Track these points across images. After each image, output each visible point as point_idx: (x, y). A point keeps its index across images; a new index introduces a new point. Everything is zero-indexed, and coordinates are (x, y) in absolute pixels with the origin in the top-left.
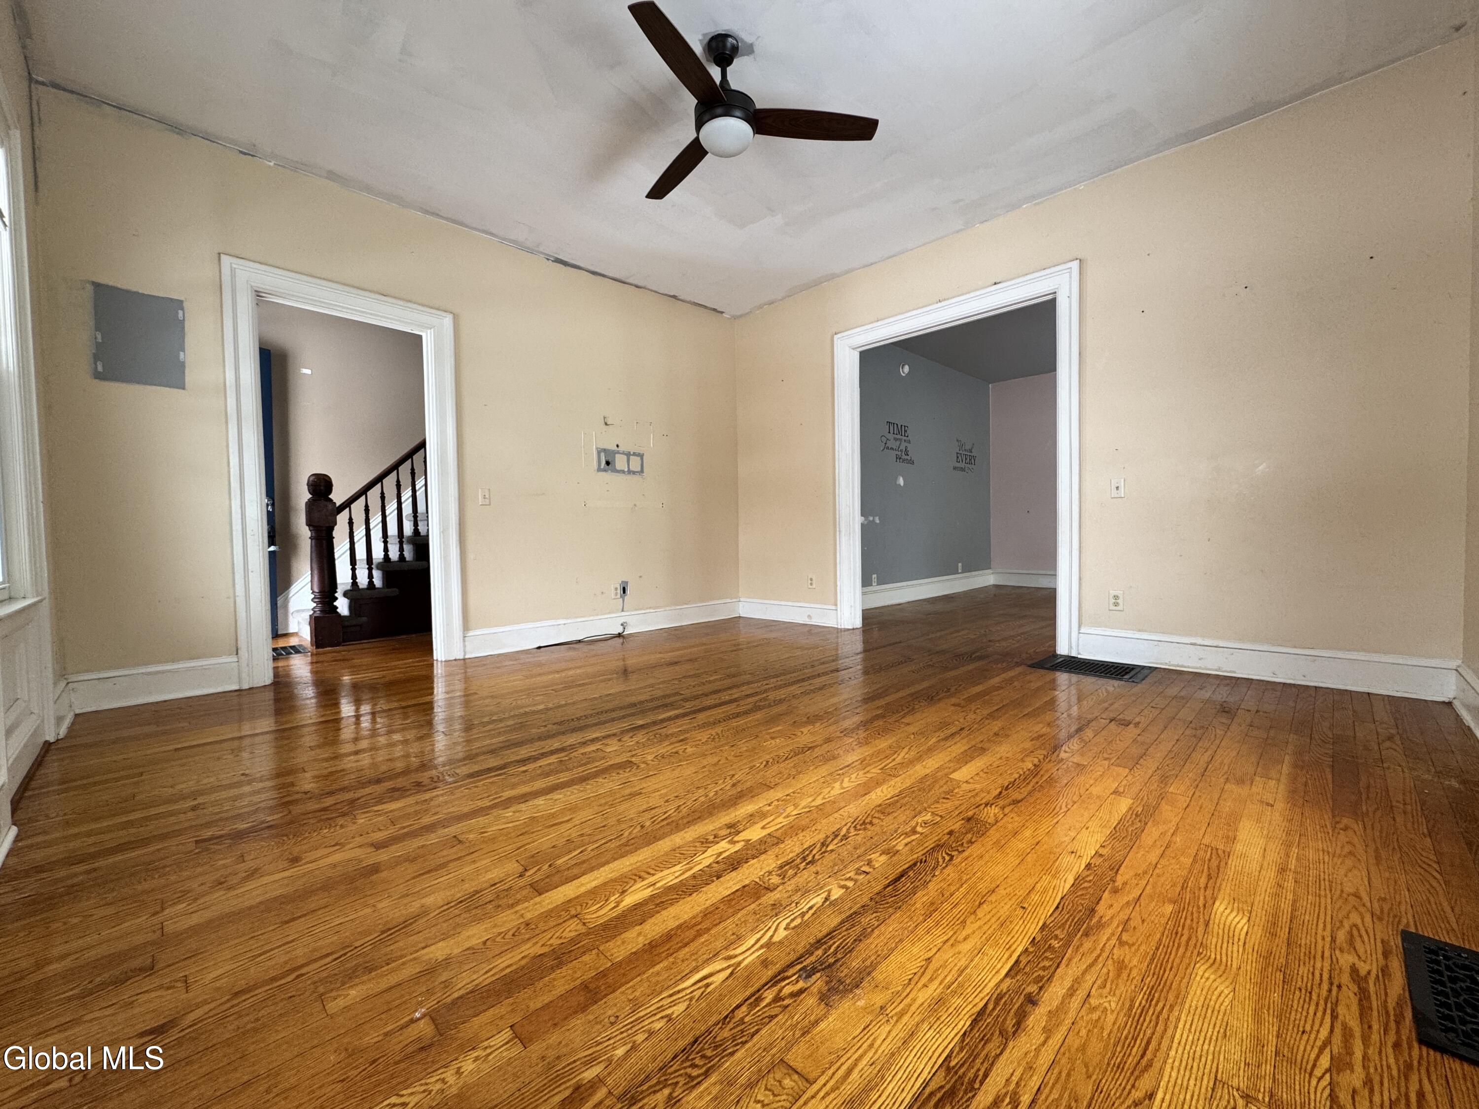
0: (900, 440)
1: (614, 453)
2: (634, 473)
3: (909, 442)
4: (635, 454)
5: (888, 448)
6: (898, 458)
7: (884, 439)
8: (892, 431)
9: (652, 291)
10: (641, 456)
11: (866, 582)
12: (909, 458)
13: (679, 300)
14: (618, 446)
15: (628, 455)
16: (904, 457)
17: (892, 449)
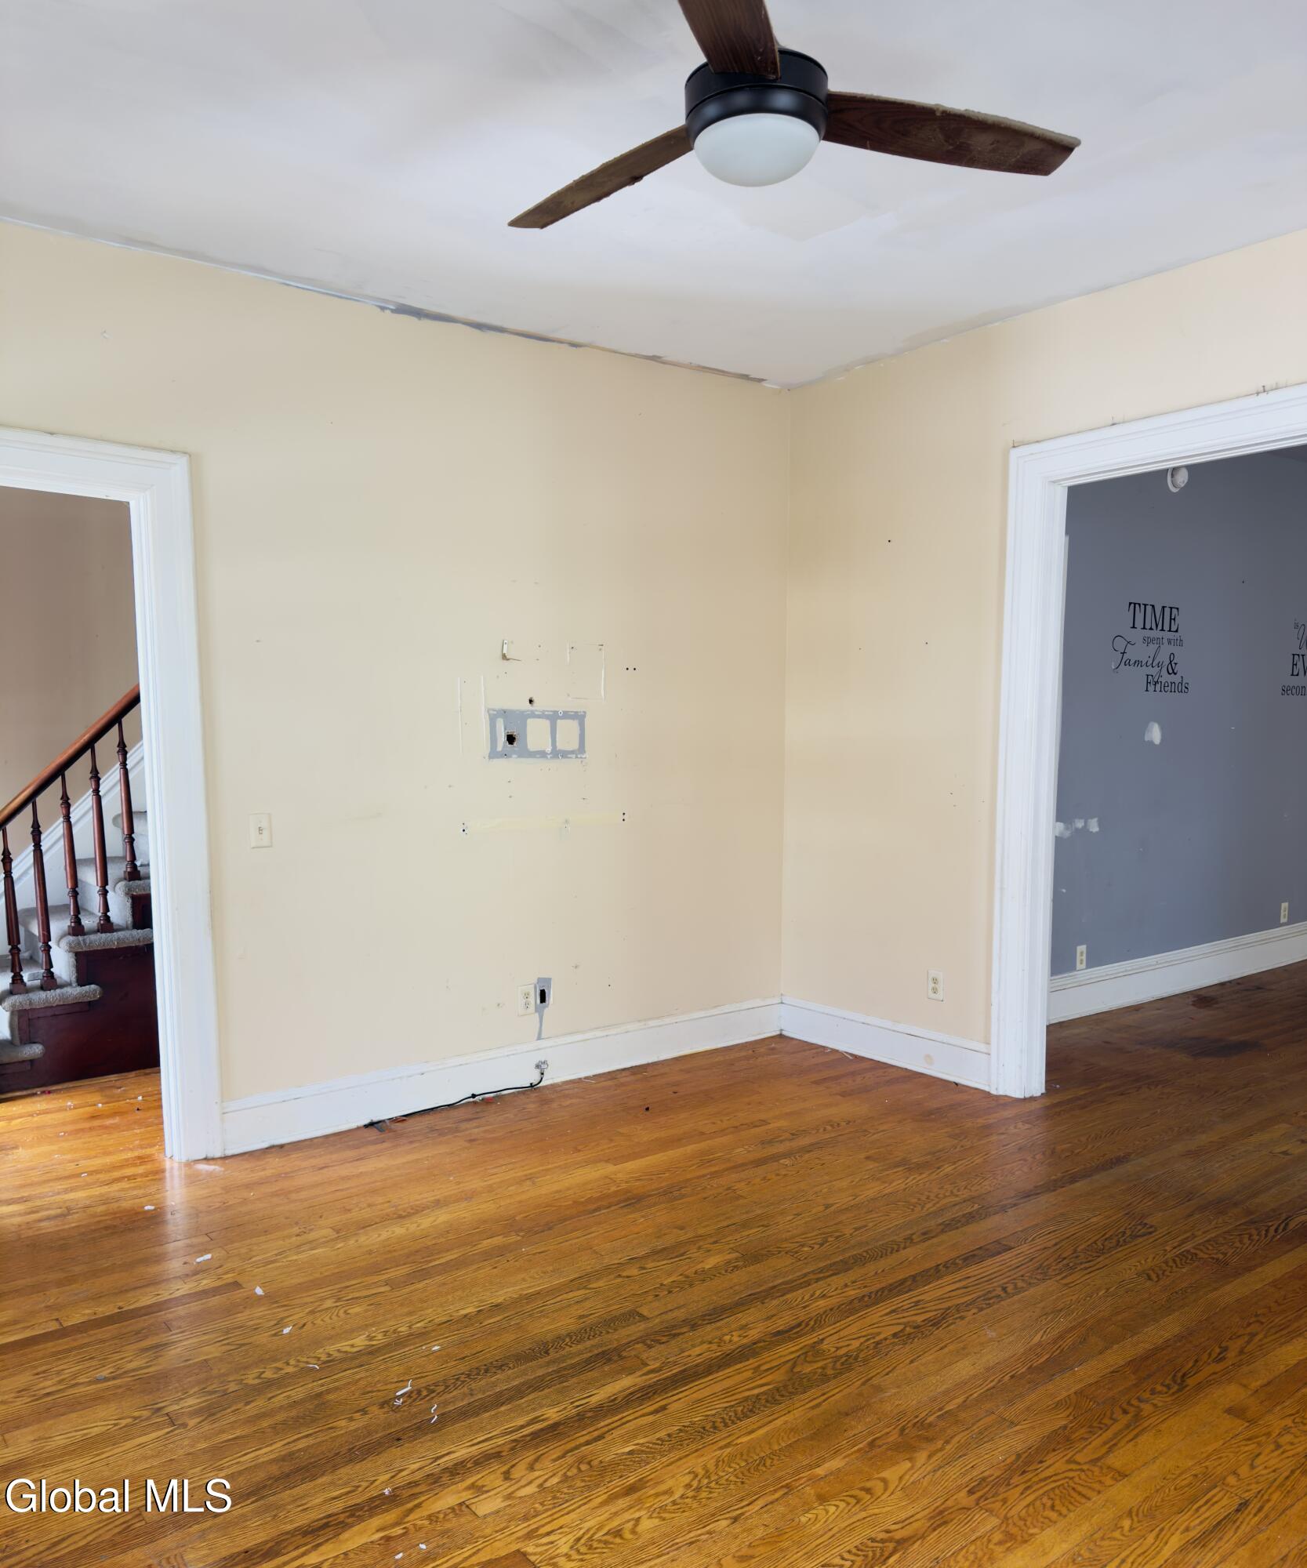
0: (1159, 641)
1: (523, 717)
2: (565, 754)
3: (1180, 642)
4: (567, 715)
5: (1128, 663)
6: (1152, 682)
7: (1120, 644)
8: (1139, 623)
9: (604, 349)
10: (579, 717)
11: (1061, 962)
12: (1176, 679)
13: (664, 363)
14: (531, 701)
15: (553, 717)
16: (1166, 678)
17: (1138, 663)
